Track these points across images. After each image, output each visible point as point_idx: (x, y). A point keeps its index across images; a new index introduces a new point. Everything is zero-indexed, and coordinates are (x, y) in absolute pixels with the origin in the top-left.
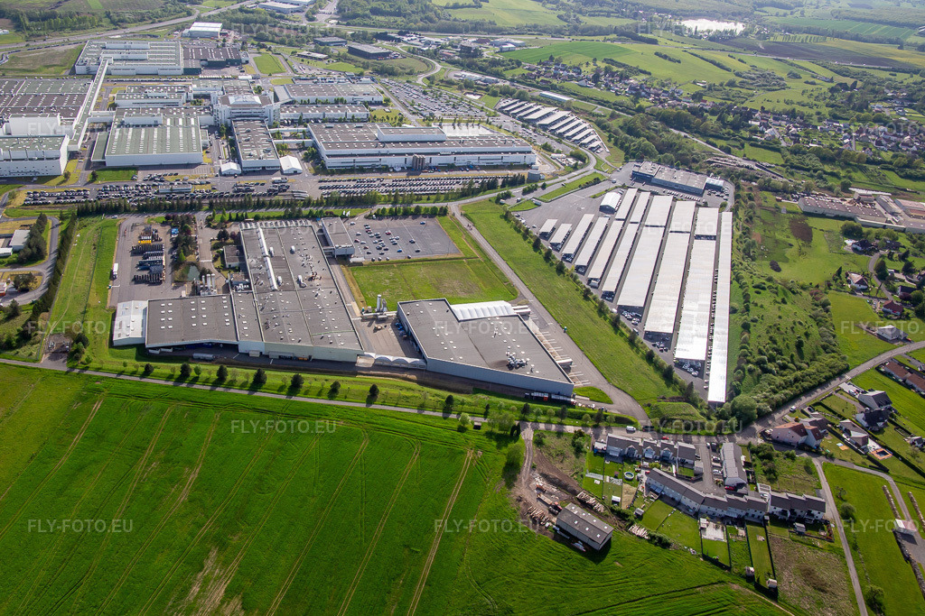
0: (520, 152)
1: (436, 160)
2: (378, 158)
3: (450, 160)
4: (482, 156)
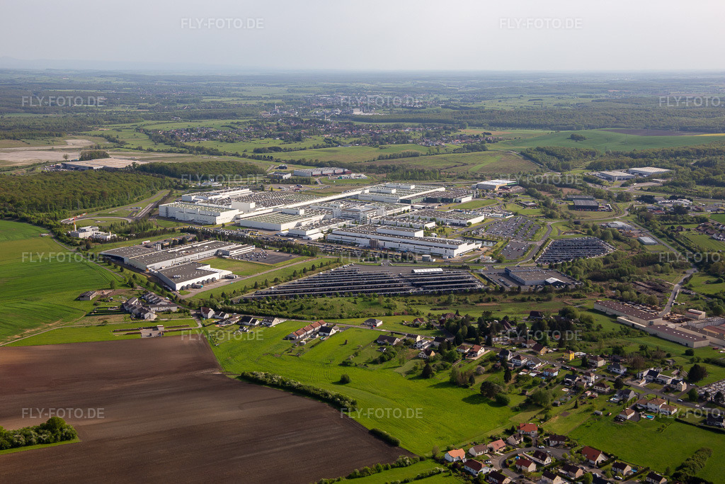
1: (388, 245)
2: (354, 238)
3: (396, 245)
4: (416, 246)
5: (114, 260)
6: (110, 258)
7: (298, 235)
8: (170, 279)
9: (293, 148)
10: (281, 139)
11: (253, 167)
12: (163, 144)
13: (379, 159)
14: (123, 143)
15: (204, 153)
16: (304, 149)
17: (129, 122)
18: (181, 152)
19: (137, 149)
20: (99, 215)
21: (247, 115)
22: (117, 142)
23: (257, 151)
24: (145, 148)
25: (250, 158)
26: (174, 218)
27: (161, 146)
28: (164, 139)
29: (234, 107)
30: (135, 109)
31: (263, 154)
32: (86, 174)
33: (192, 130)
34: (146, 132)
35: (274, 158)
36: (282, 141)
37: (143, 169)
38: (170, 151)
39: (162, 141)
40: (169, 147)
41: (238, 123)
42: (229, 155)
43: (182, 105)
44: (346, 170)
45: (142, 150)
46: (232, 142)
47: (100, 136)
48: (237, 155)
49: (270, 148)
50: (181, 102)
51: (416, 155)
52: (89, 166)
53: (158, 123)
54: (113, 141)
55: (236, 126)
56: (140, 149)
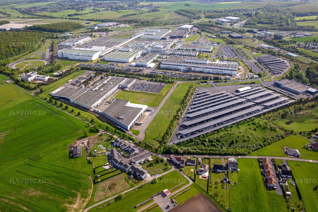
0: (231, 70)
1: (197, 69)
2: (176, 66)
3: (202, 70)
4: (214, 70)
5: (63, 100)
6: (58, 98)
7: (142, 65)
8: (118, 120)
9: (83, 13)
10: (75, 10)
11: (78, 24)
12: (26, 14)
13: (123, 17)
14: (9, 15)
15: (47, 18)
16: (87, 14)
17: (6, 5)
18: (38, 18)
19: (17, 17)
20: (26, 59)
22: (6, 14)
23: (69, 16)
24: (21, 16)
25: (69, 19)
26: (67, 58)
27: (26, 16)
28: (26, 12)
31: (71, 17)
32: (7, 34)
33: (35, 8)
34: (16, 9)
35: (80, 18)
36: (76, 11)
37: (30, 28)
38: (33, 18)
40: (30, 16)
41: (51, 4)
42: (59, 18)
44: (118, 23)
45: (20, 18)
46: (56, 12)
48: (62, 18)
49: (74, 14)
51: (135, 14)
52: (3, 28)
53: (19, 5)
54: (4, 14)
56: (19, 17)
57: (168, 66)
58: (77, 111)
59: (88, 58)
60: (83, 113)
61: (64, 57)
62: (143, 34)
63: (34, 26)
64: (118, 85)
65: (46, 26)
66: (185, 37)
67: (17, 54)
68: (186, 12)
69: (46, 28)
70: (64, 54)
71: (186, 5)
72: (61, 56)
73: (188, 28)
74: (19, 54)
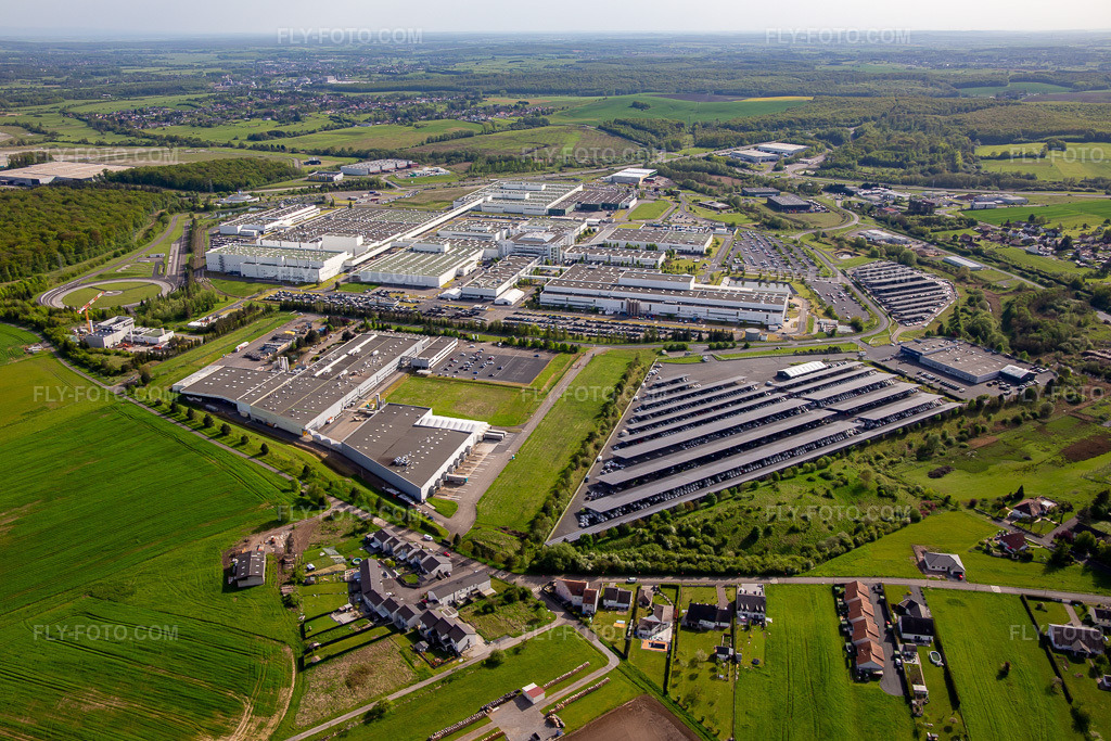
0: (764, 310)
1: (657, 309)
2: (592, 299)
3: (673, 309)
4: (711, 309)
5: (214, 408)
6: (200, 400)
7: (482, 296)
8: (391, 470)
9: (298, 131)
10: (273, 119)
11: (280, 165)
12: (110, 133)
13: (428, 142)
14: (53, 134)
15: (181, 145)
16: (314, 132)
17: (45, 104)
18: (148, 145)
19: (79, 143)
20: (101, 277)
21: (196, 88)
22: (44, 133)
23: (253, 138)
24: (92, 140)
25: (250, 148)
26: (239, 273)
27: (110, 138)
28: (110, 126)
29: (170, 79)
30: (40, 86)
31: (259, 143)
32: (41, 196)
33: (142, 112)
34: (78, 117)
35: (287, 147)
36: (276, 123)
37: (121, 178)
38: (132, 145)
39: (109, 130)
40: (124, 139)
41: (196, 100)
42: (219, 146)
43: (100, 79)
44: (411, 162)
46: (209, 126)
47: (13, 125)
48: (228, 145)
49: (270, 133)
50: (98, 74)
51: (470, 135)
52: (30, 177)
53: (87, 104)
54: (37, 131)
55: (197, 103)
56: (85, 142)
57: (564, 297)
58: (257, 440)
59: (306, 275)
60: (278, 449)
61: (228, 269)
62: (490, 199)
63: (133, 172)
64: (398, 359)
65: (174, 171)
66: (627, 207)
67: (72, 260)
68: (633, 126)
69: (172, 176)
70: (226, 262)
71: (635, 105)
72: (217, 268)
73: (639, 179)
74: (78, 261)
